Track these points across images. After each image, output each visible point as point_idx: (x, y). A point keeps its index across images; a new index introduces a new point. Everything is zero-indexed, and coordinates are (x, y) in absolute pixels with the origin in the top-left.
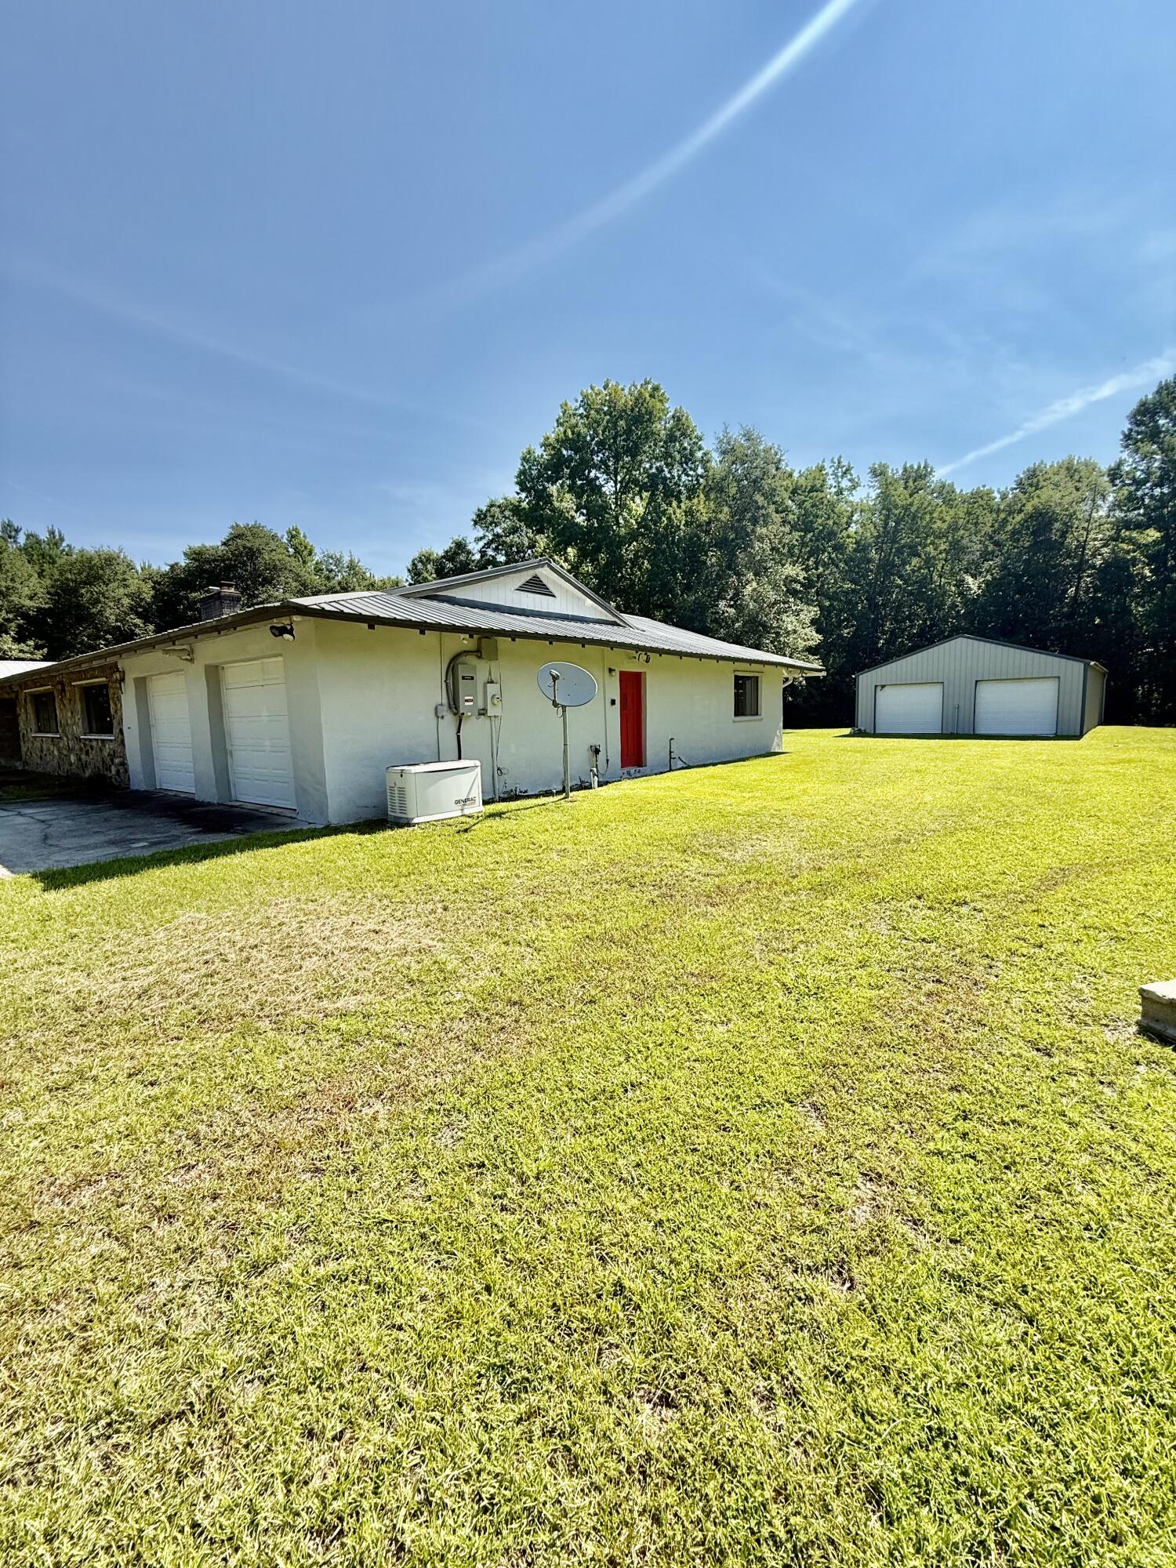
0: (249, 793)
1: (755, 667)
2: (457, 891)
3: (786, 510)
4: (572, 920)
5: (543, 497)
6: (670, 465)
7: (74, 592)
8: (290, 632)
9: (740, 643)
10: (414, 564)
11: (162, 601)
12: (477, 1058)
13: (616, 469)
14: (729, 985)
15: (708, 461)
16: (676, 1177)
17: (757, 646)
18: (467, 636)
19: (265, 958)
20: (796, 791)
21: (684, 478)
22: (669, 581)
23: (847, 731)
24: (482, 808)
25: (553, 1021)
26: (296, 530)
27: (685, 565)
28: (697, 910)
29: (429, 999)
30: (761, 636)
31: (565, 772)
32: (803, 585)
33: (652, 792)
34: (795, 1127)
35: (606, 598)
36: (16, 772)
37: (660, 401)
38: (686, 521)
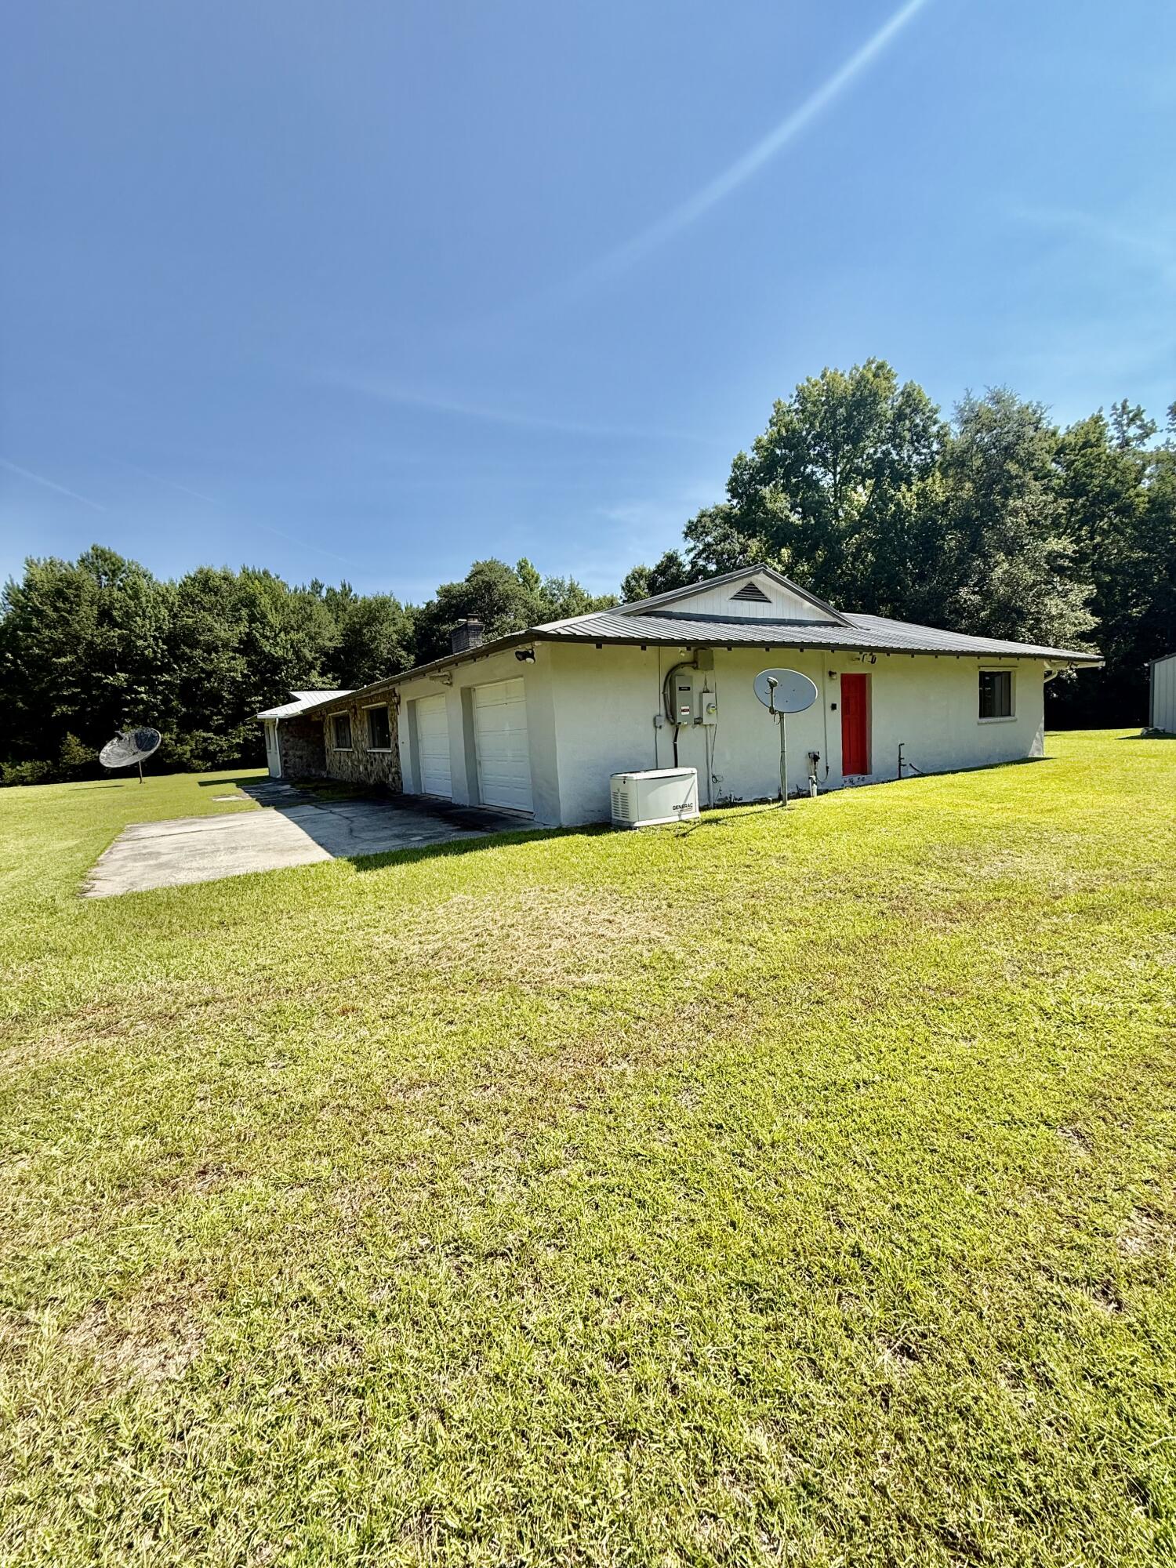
0: (494, 798)
1: (1005, 661)
2: (679, 891)
3: (1048, 475)
4: (795, 925)
5: (753, 501)
6: (898, 447)
7: (359, 633)
8: (532, 656)
9: (988, 635)
10: (628, 582)
11: (421, 634)
12: (709, 1038)
13: (835, 460)
14: (973, 1003)
15: (945, 435)
16: (914, 1170)
17: (1011, 637)
18: (685, 648)
19: (521, 935)
20: (1062, 802)
21: (915, 458)
22: (897, 573)
23: (1138, 731)
24: (698, 814)
25: (780, 1016)
26: (525, 561)
27: (916, 553)
28: (934, 925)
29: (662, 983)
30: (1014, 624)
31: (783, 778)
32: (1072, 560)
33: (879, 801)
34: (1052, 1149)
35: (824, 597)
36: (322, 779)
37: (886, 378)
38: (918, 504)
